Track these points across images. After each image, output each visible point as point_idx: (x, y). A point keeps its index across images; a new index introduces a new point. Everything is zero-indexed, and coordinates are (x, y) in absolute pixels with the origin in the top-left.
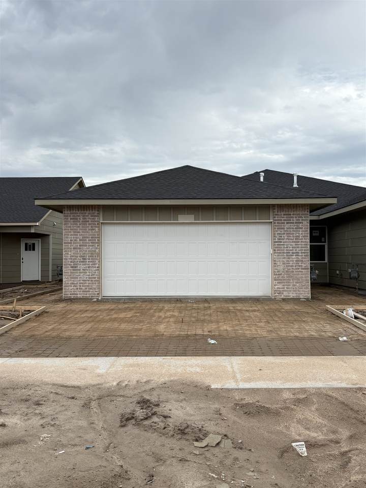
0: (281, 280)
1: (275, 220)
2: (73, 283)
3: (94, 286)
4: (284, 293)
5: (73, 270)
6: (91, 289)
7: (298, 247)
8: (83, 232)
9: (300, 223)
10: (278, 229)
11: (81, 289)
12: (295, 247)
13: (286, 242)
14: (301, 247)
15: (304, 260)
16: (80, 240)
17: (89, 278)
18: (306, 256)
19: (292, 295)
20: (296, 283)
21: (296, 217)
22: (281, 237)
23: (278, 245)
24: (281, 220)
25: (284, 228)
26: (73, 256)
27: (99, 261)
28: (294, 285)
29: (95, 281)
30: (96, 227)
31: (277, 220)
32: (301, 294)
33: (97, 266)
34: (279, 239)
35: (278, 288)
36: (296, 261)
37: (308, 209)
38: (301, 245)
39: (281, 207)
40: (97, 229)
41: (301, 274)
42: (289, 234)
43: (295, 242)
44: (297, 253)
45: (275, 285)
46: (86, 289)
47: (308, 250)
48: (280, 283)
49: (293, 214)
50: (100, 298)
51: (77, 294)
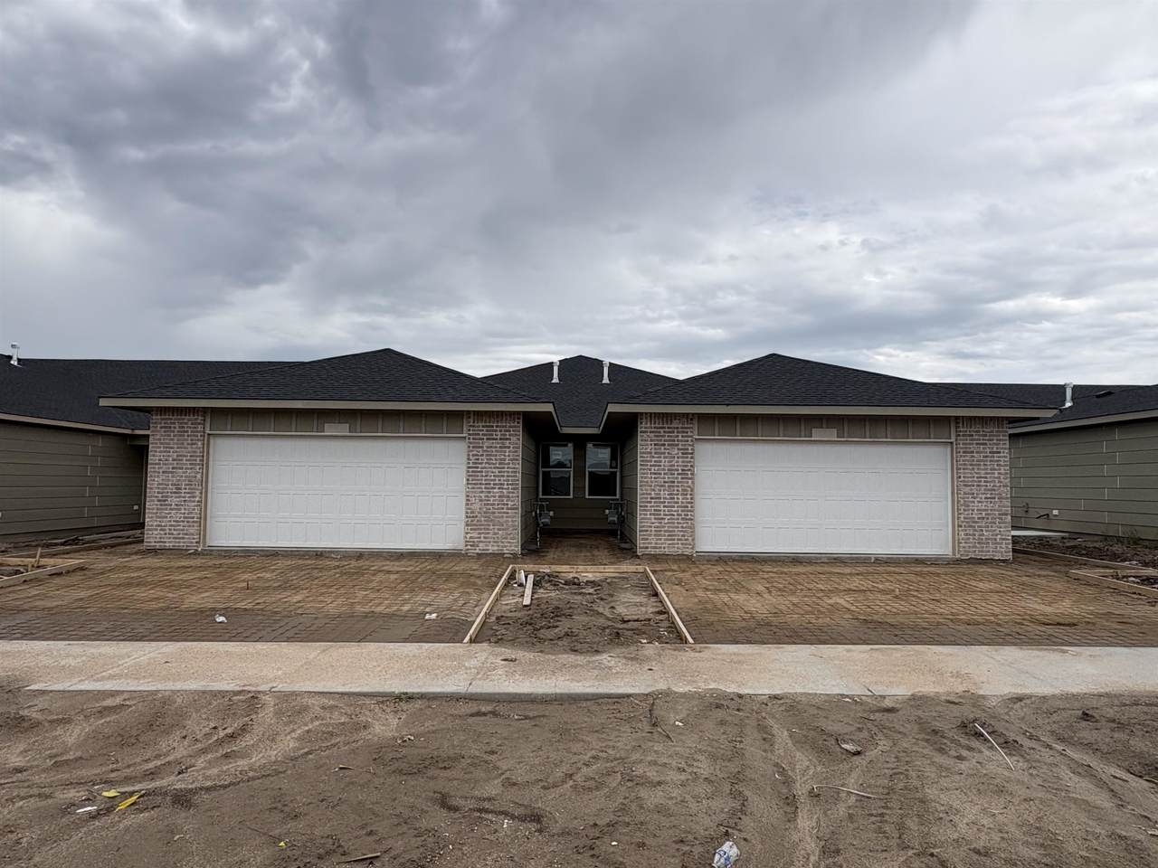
0: (475, 525)
1: (470, 434)
2: (159, 526)
3: (192, 530)
4: (481, 545)
5: (161, 505)
6: (186, 534)
7: (503, 476)
8: (178, 448)
9: (507, 439)
10: (473, 447)
11: (172, 534)
12: (498, 476)
13: (485, 468)
14: (508, 476)
15: (511, 495)
16: (174, 460)
17: (186, 518)
18: (514, 489)
19: (492, 549)
20: (498, 529)
21: (501, 431)
22: (478, 459)
23: (473, 472)
24: (479, 434)
25: (482, 447)
26: (160, 484)
27: (201, 493)
28: (495, 534)
29: (193, 522)
30: (198, 440)
31: (473, 434)
32: (505, 547)
33: (197, 499)
34: (476, 463)
35: (471, 538)
36: (500, 497)
37: (518, 419)
38: (508, 472)
39: (479, 415)
40: (200, 443)
41: (507, 517)
42: (490, 455)
43: (498, 468)
44: (501, 484)
45: (467, 533)
46: (179, 534)
47: (518, 480)
48: (475, 529)
49: (497, 427)
50: (200, 549)
51: (165, 542)
